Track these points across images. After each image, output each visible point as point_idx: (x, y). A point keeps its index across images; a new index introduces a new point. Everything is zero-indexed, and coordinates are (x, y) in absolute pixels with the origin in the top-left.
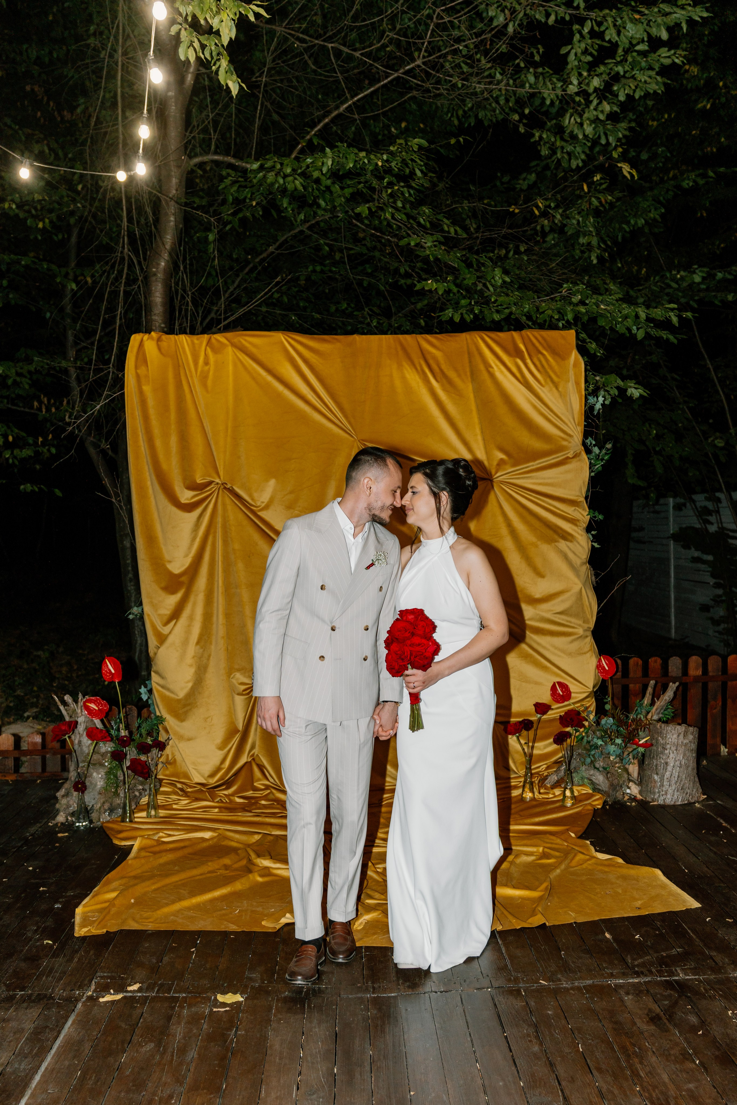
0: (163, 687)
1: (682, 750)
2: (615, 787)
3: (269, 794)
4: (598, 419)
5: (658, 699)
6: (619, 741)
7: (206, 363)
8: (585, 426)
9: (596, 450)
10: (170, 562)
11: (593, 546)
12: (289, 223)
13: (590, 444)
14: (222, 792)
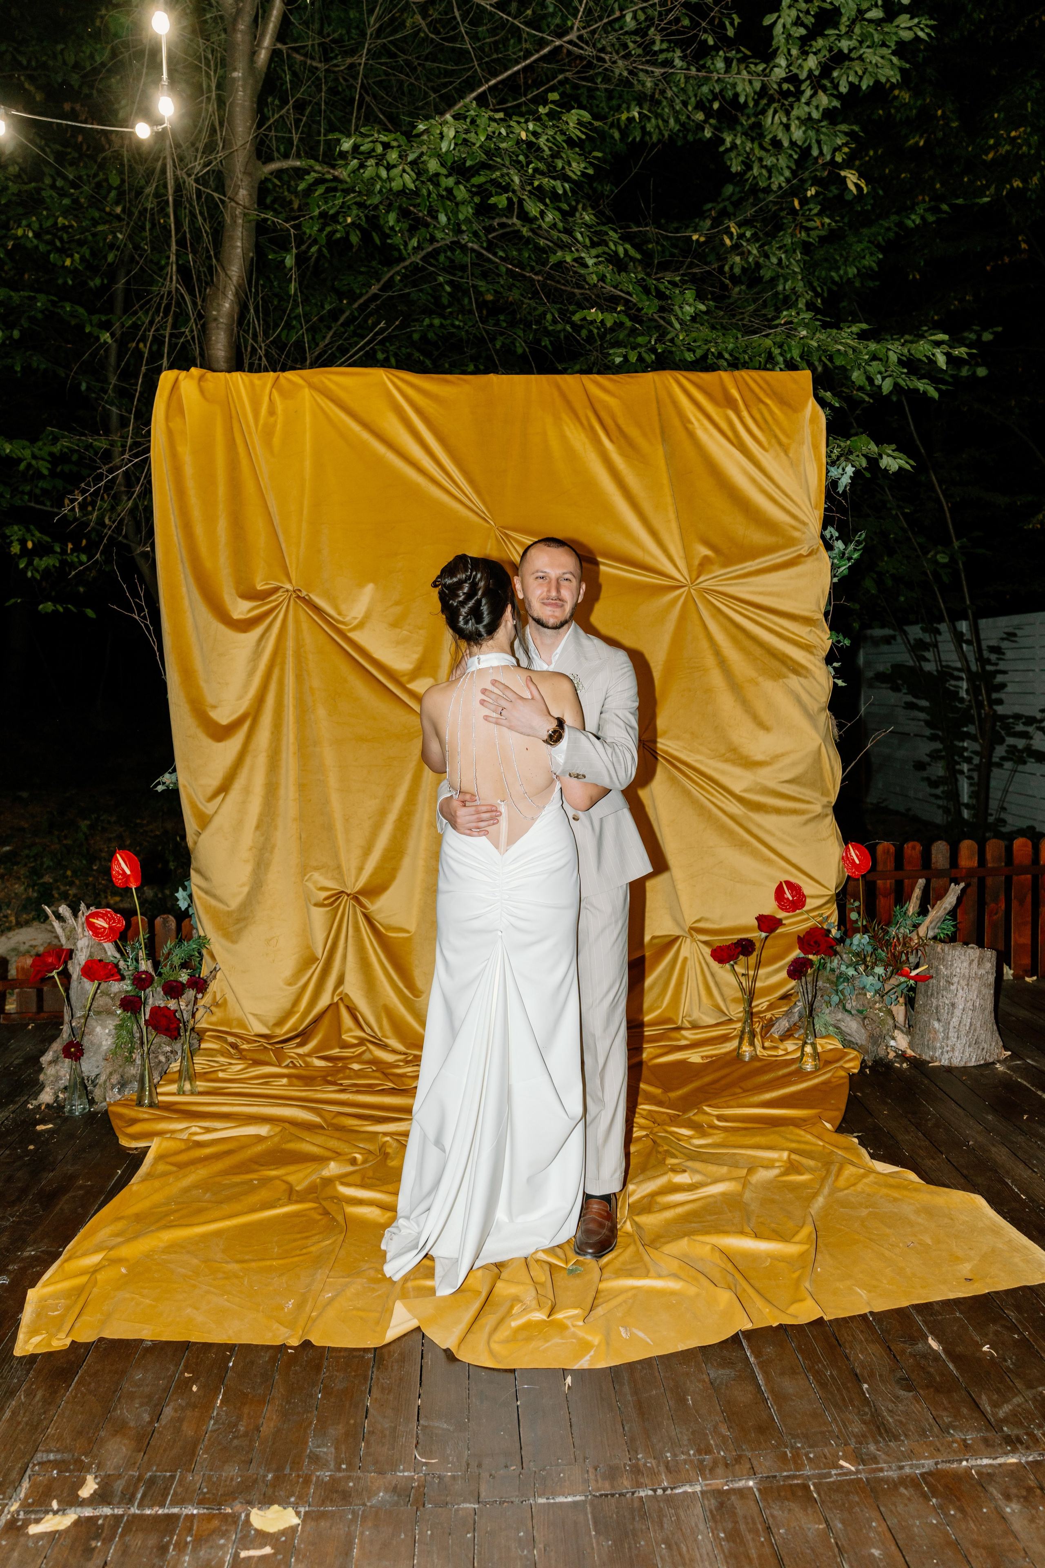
0: (207, 892)
1: (975, 985)
2: (876, 1039)
3: (364, 1052)
4: (845, 499)
5: (933, 907)
6: (879, 970)
7: (272, 412)
8: (826, 510)
9: (839, 545)
10: (214, 707)
11: (835, 684)
12: (396, 254)
13: (832, 536)
14: (293, 1051)
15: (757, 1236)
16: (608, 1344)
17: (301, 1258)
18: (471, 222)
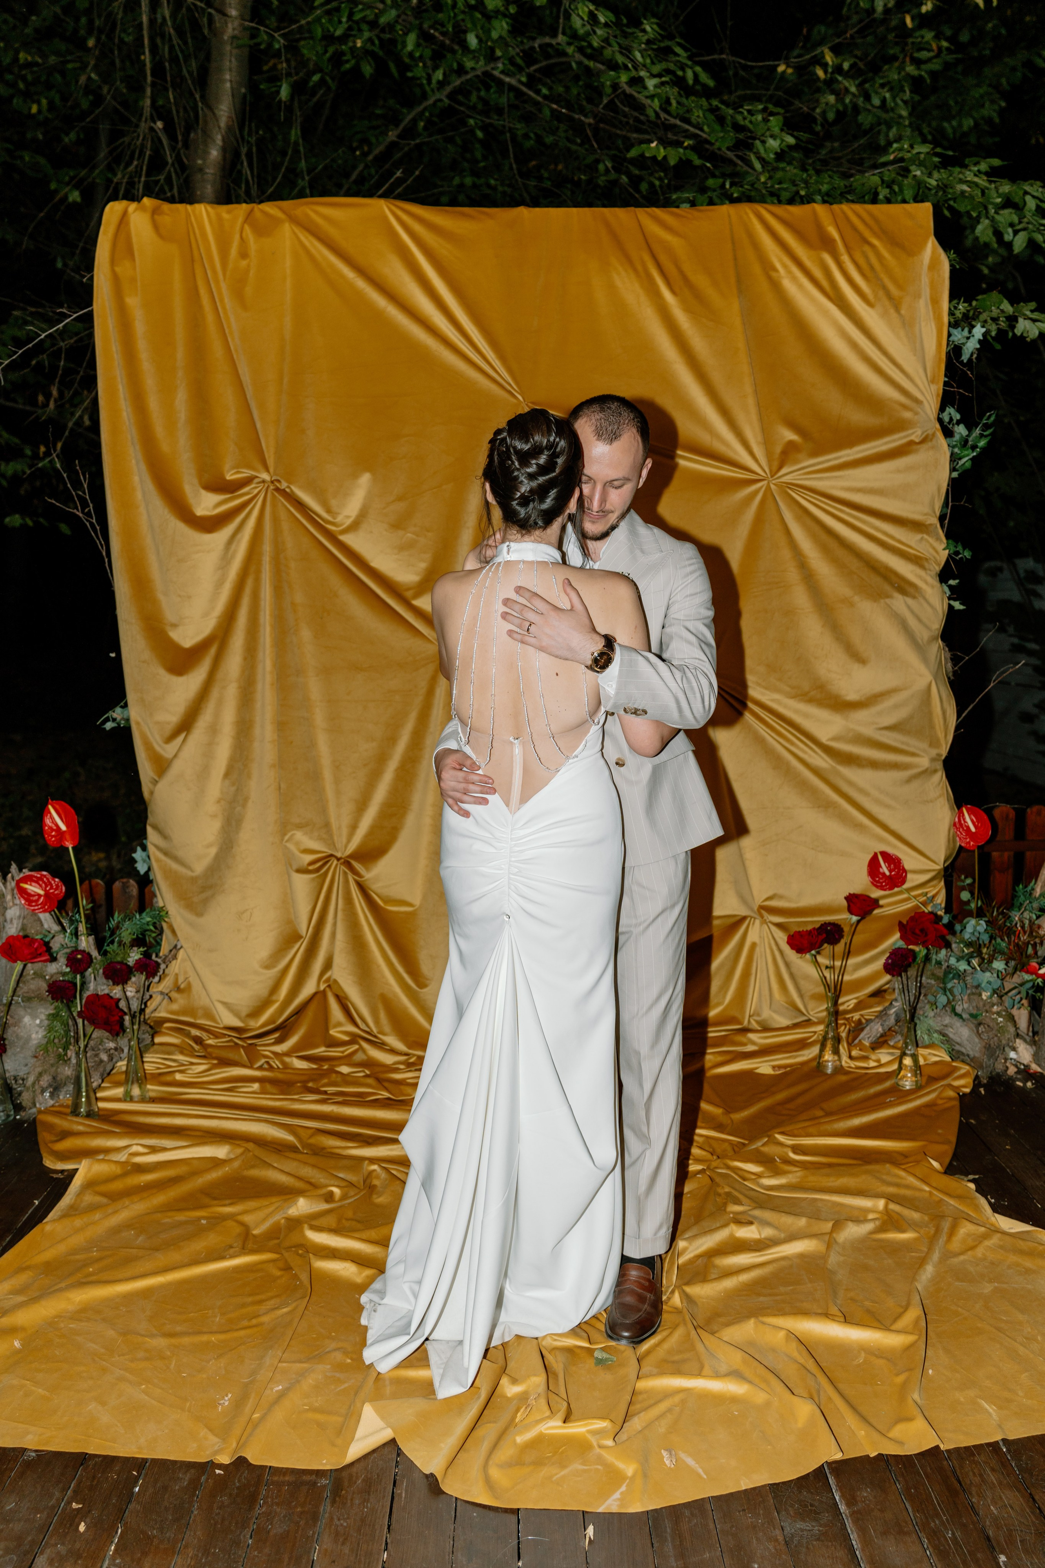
0: (166, 854)
2: (994, 1050)
3: (354, 1052)
4: (970, 370)
6: (999, 965)
7: (244, 255)
8: (946, 384)
9: (961, 430)
10: (174, 626)
11: (950, 607)
12: (417, 91)
13: (951, 419)
14: (270, 1048)
15: (847, 1320)
16: (645, 1476)
17: (248, 1331)
18: (507, 45)
